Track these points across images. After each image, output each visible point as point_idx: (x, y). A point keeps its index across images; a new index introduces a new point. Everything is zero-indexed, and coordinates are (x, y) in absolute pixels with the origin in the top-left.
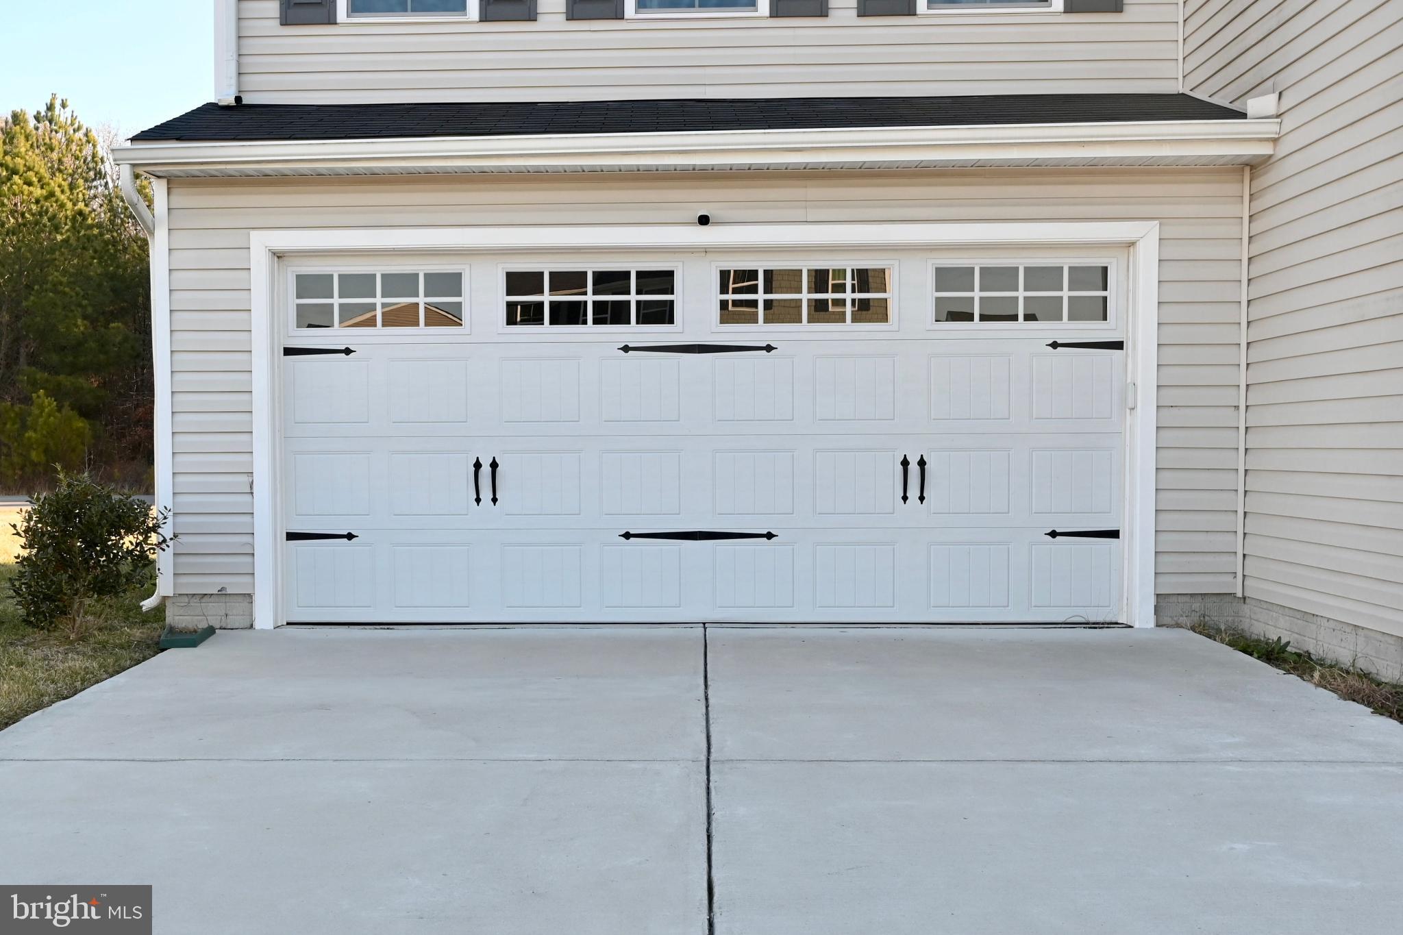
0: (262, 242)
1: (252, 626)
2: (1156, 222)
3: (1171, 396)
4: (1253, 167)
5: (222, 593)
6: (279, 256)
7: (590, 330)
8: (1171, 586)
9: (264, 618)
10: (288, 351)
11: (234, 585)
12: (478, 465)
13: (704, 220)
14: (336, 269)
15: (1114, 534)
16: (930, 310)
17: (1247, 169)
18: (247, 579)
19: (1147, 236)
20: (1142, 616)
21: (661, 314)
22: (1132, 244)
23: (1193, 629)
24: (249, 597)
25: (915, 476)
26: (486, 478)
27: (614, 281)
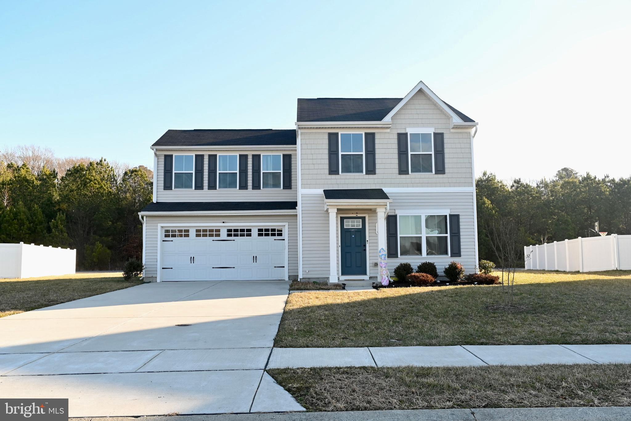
0: (160, 225)
1: (156, 282)
2: (288, 223)
3: (290, 247)
5: (152, 277)
6: (162, 227)
8: (291, 274)
9: (158, 280)
10: (163, 241)
11: (154, 276)
12: (191, 258)
13: (223, 222)
14: (170, 229)
15: (284, 267)
16: (257, 234)
18: (156, 275)
19: (287, 225)
20: (286, 278)
21: (218, 235)
22: (285, 226)
24: (156, 277)
25: (255, 259)
26: (192, 259)
27: (211, 231)
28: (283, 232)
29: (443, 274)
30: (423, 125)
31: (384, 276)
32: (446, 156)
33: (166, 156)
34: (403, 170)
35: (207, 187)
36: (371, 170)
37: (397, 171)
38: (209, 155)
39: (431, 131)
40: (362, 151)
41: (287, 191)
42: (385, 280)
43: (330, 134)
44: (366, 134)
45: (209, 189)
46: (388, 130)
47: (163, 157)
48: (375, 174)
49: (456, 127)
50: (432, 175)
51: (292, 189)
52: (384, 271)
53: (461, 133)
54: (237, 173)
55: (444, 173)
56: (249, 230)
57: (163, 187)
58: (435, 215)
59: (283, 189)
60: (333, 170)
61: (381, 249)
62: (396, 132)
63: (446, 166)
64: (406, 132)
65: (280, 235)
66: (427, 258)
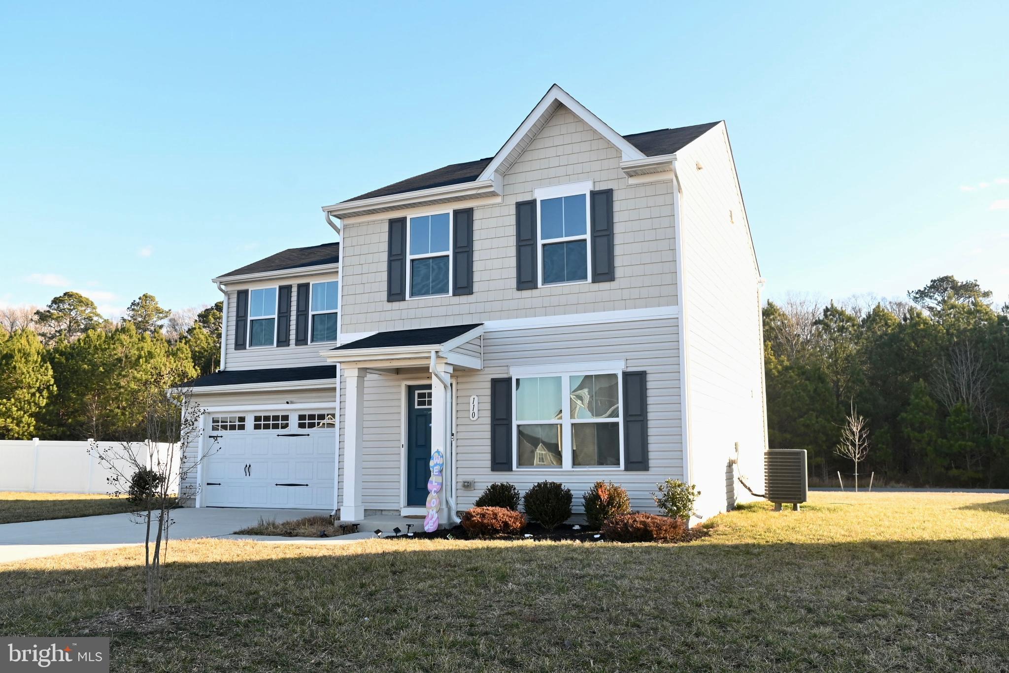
0: (203, 410)
1: (194, 507)
5: (190, 497)
6: (209, 413)
7: (271, 431)
9: (198, 505)
10: (209, 437)
11: (193, 497)
12: (246, 466)
13: (288, 403)
14: (221, 416)
18: (197, 494)
21: (287, 426)
24: (195, 499)
26: (248, 468)
27: (276, 418)
29: (582, 510)
30: (569, 178)
31: (431, 510)
32: (618, 239)
33: (239, 293)
34: (526, 281)
35: (294, 342)
36: (464, 287)
37: (513, 283)
38: (298, 285)
39: (584, 188)
40: (448, 250)
42: (431, 520)
43: (392, 222)
44: (456, 213)
45: (296, 345)
46: (498, 200)
47: (236, 296)
48: (471, 293)
49: (633, 172)
50: (585, 286)
52: (434, 500)
53: (651, 183)
55: (612, 279)
57: (234, 343)
58: (592, 376)
60: (395, 294)
61: (436, 452)
62: (512, 201)
63: (618, 262)
64: (533, 198)
66: (574, 473)
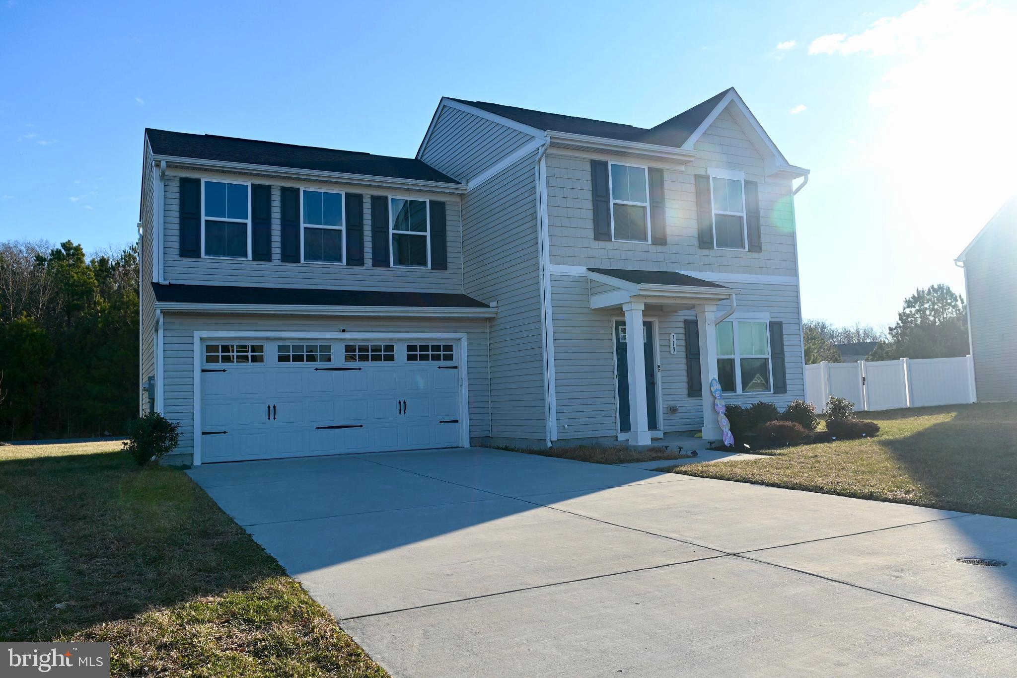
0: (197, 335)
2: (466, 333)
3: (471, 382)
4: (490, 319)
5: (182, 454)
6: (201, 339)
7: (305, 364)
9: (197, 461)
11: (186, 451)
12: (269, 407)
13: (344, 331)
15: (457, 421)
16: (404, 357)
17: (488, 320)
19: (464, 337)
20: (466, 444)
22: (460, 339)
23: (479, 447)
25: (403, 406)
26: (272, 411)
28: (454, 353)
30: (729, 165)
33: (183, 181)
34: (705, 242)
35: (279, 257)
36: (659, 237)
37: (696, 242)
38: (283, 187)
39: (740, 176)
40: (645, 201)
41: (439, 273)
43: (592, 163)
46: (682, 168)
47: (177, 184)
48: (666, 245)
51: (448, 269)
52: (724, 419)
53: (779, 184)
54: (342, 230)
56: (390, 348)
57: (177, 251)
58: (751, 323)
59: (432, 269)
60: (602, 233)
62: (692, 172)
64: (707, 174)
65: (449, 358)
